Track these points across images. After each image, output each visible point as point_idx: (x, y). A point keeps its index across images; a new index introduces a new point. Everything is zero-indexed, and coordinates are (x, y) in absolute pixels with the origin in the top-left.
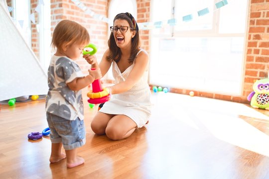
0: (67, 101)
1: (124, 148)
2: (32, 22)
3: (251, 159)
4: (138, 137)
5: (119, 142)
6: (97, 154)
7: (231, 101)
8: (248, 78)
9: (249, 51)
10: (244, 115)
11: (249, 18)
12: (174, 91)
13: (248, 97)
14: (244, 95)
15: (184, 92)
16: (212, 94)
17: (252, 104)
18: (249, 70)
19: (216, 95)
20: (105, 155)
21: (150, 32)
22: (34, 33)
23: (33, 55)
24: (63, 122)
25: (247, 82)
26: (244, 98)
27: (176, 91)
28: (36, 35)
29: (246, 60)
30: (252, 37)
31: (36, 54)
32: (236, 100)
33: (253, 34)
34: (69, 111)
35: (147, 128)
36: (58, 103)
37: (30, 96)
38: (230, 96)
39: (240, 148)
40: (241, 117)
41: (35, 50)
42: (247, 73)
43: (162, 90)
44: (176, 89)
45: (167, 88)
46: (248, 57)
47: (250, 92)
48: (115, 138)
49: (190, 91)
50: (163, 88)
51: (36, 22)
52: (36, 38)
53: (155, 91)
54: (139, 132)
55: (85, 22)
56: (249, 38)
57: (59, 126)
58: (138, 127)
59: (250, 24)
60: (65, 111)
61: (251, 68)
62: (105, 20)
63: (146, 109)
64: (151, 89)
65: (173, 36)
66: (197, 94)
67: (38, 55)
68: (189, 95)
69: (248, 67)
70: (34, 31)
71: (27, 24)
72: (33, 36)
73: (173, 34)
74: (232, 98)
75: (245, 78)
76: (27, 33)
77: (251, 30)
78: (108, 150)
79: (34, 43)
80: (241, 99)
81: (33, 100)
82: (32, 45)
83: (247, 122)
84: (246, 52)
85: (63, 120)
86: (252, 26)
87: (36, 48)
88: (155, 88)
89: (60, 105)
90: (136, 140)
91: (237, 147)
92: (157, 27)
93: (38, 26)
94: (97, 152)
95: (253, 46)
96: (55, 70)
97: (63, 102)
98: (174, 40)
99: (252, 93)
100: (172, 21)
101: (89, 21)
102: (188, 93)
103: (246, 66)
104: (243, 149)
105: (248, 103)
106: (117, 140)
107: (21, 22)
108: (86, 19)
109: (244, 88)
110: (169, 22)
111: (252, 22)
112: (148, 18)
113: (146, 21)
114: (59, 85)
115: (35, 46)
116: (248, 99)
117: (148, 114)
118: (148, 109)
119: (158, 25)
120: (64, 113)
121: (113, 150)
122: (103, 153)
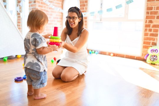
0: (38, 60)
1: (71, 86)
2: (17, 12)
3: (146, 93)
4: (80, 80)
5: (69, 83)
6: (55, 90)
7: (135, 59)
8: (145, 46)
9: (146, 30)
10: (142, 67)
11: (146, 10)
12: (102, 53)
13: (145, 57)
14: (142, 56)
15: (107, 54)
16: (124, 55)
17: (147, 61)
18: (145, 41)
19: (126, 56)
20: (60, 91)
21: (87, 18)
22: (19, 18)
23: (18, 31)
24: (35, 73)
25: (145, 48)
26: (142, 57)
27: (103, 53)
28: (20, 20)
29: (144, 35)
30: (148, 21)
31: (20, 31)
32: (138, 59)
33: (148, 20)
34: (40, 66)
35: (85, 75)
36: (32, 62)
37: (16, 56)
38: (134, 57)
39: (140, 87)
40: (141, 69)
41: (19, 28)
42: (144, 43)
43: (95, 53)
44: (103, 52)
45: (97, 51)
46: (145, 33)
47: (146, 54)
48: (66, 81)
49: (111, 53)
50: (95, 51)
51: (20, 11)
52: (20, 21)
53: (90, 53)
54: (80, 77)
55: (49, 12)
56: (146, 22)
57: (32, 75)
58: (80, 74)
59: (147, 14)
60: (37, 66)
61: (146, 40)
62: (61, 11)
63: (85, 64)
64: (88, 52)
65: (101, 21)
66: (115, 55)
67: (21, 31)
68: (110, 55)
69: (145, 39)
70: (19, 17)
71: (15, 13)
72: (18, 20)
73: (101, 19)
74: (135, 58)
75: (143, 46)
76: (15, 18)
77: (147, 17)
78: (62, 88)
79: (19, 24)
80: (141, 59)
81: (18, 58)
82: (18, 25)
83: (144, 72)
84: (144, 30)
85: (35, 71)
86: (148, 15)
87: (20, 27)
88: (90, 51)
89: (34, 63)
90: (79, 82)
91: (138, 86)
92: (91, 15)
93: (21, 14)
94: (55, 89)
95: (148, 27)
96: (31, 41)
97: (35, 61)
98: (102, 23)
99: (147, 54)
100: (100, 12)
101: (52, 12)
102: (109, 54)
103: (144, 39)
104: (142, 88)
105: (145, 60)
106: (68, 82)
107: (11, 12)
108: (50, 10)
109: (143, 52)
110: (99, 12)
111: (148, 13)
112: (86, 10)
113: (85, 12)
114: (33, 50)
115: (19, 26)
116: (145, 58)
117: (86, 67)
118: (86, 64)
119: (92, 14)
120: (37, 68)
121: (65, 87)
122: (59, 89)
